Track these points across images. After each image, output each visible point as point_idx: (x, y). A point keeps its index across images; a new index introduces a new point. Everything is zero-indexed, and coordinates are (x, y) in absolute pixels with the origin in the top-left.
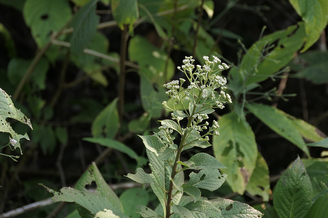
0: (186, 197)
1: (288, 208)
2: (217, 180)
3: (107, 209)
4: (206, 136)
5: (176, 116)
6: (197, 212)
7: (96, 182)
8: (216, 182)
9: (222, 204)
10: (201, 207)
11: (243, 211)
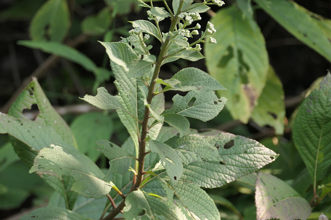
0: (166, 129)
1: (314, 146)
2: (212, 105)
3: (55, 145)
4: (197, 44)
5: (154, 15)
6: (183, 151)
7: (38, 105)
8: (211, 109)
9: (219, 139)
10: (190, 144)
11: (250, 150)
